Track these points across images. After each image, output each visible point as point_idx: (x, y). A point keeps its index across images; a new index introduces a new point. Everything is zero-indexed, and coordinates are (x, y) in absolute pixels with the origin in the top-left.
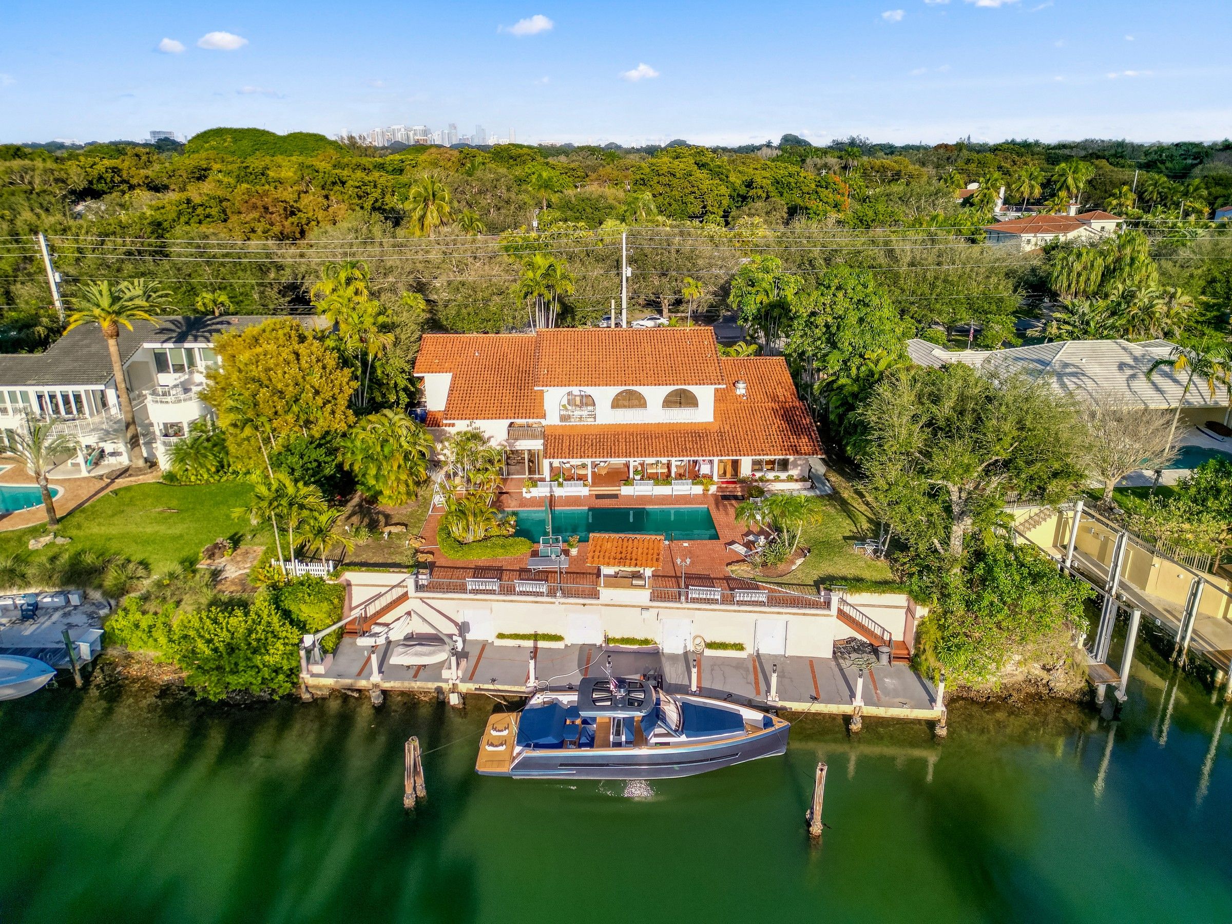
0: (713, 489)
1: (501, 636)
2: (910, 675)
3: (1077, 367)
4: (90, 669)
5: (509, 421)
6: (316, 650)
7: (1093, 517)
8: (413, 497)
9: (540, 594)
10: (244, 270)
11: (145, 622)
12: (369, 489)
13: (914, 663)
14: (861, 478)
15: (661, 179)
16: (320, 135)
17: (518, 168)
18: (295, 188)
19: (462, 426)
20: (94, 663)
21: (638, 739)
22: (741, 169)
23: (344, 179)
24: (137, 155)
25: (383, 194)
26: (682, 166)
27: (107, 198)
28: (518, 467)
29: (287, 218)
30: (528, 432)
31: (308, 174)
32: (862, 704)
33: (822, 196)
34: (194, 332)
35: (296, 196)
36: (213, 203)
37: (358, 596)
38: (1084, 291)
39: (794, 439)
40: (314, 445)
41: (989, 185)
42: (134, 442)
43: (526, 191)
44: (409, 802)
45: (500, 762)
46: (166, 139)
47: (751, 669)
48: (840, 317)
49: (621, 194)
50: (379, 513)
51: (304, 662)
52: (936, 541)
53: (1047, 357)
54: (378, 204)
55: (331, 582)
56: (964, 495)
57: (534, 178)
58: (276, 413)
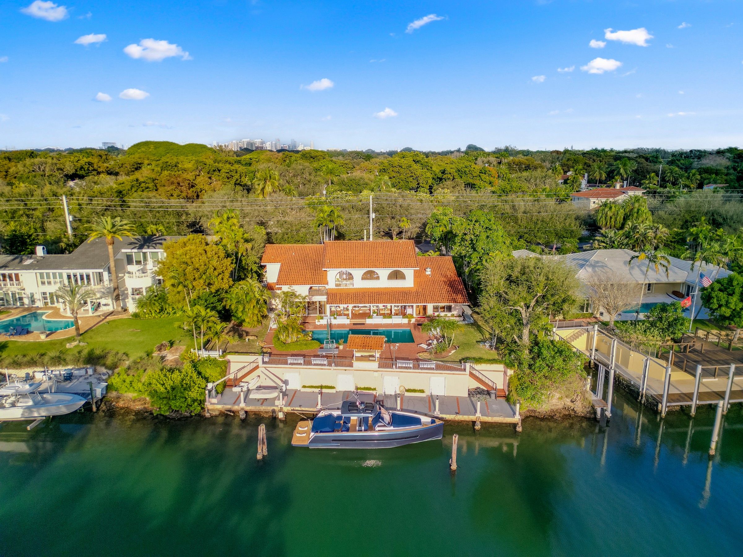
0: (413, 321)
1: (304, 387)
2: (505, 404)
3: (602, 263)
4: (99, 403)
5: (309, 286)
6: (213, 391)
7: (604, 334)
8: (260, 324)
9: (324, 365)
10: (169, 215)
11: (128, 380)
12: (238, 318)
13: (507, 399)
14: (478, 306)
15: (394, 169)
16: (203, 145)
17: (315, 163)
18: (193, 173)
19: (285, 288)
20: (101, 400)
21: (370, 428)
22: (439, 163)
23: (220, 169)
24: (100, 156)
25: (241, 177)
26: (406, 162)
27: (87, 178)
28: (314, 311)
29: (189, 189)
30: (319, 292)
31: (200, 166)
32: (480, 415)
33: (482, 177)
34: (148, 244)
35: (194, 177)
36: (149, 181)
37: (233, 368)
38: (615, 226)
39: (454, 296)
40: (212, 296)
41: (577, 172)
42: (117, 298)
43: (320, 176)
44: (259, 457)
45: (303, 441)
46: (113, 147)
47: (428, 401)
48: (477, 236)
49: (372, 177)
50: (243, 331)
51: (207, 396)
52: (515, 337)
53: (587, 258)
54: (238, 182)
55: (221, 360)
56: (528, 315)
57: (324, 168)
58: (194, 279)
